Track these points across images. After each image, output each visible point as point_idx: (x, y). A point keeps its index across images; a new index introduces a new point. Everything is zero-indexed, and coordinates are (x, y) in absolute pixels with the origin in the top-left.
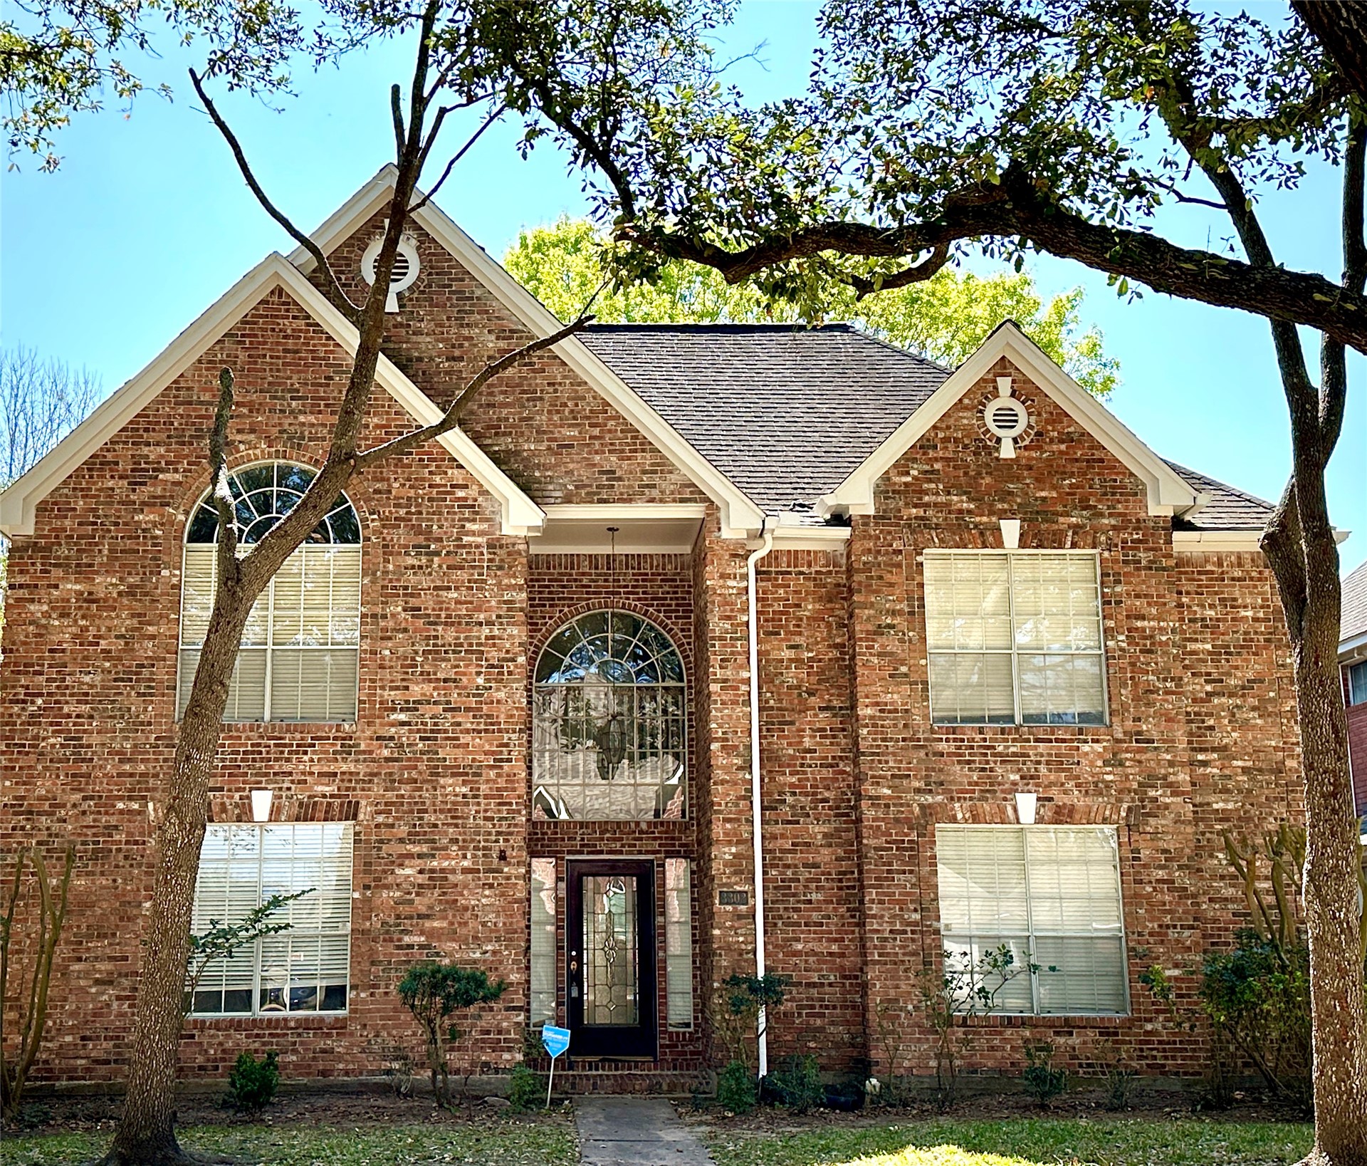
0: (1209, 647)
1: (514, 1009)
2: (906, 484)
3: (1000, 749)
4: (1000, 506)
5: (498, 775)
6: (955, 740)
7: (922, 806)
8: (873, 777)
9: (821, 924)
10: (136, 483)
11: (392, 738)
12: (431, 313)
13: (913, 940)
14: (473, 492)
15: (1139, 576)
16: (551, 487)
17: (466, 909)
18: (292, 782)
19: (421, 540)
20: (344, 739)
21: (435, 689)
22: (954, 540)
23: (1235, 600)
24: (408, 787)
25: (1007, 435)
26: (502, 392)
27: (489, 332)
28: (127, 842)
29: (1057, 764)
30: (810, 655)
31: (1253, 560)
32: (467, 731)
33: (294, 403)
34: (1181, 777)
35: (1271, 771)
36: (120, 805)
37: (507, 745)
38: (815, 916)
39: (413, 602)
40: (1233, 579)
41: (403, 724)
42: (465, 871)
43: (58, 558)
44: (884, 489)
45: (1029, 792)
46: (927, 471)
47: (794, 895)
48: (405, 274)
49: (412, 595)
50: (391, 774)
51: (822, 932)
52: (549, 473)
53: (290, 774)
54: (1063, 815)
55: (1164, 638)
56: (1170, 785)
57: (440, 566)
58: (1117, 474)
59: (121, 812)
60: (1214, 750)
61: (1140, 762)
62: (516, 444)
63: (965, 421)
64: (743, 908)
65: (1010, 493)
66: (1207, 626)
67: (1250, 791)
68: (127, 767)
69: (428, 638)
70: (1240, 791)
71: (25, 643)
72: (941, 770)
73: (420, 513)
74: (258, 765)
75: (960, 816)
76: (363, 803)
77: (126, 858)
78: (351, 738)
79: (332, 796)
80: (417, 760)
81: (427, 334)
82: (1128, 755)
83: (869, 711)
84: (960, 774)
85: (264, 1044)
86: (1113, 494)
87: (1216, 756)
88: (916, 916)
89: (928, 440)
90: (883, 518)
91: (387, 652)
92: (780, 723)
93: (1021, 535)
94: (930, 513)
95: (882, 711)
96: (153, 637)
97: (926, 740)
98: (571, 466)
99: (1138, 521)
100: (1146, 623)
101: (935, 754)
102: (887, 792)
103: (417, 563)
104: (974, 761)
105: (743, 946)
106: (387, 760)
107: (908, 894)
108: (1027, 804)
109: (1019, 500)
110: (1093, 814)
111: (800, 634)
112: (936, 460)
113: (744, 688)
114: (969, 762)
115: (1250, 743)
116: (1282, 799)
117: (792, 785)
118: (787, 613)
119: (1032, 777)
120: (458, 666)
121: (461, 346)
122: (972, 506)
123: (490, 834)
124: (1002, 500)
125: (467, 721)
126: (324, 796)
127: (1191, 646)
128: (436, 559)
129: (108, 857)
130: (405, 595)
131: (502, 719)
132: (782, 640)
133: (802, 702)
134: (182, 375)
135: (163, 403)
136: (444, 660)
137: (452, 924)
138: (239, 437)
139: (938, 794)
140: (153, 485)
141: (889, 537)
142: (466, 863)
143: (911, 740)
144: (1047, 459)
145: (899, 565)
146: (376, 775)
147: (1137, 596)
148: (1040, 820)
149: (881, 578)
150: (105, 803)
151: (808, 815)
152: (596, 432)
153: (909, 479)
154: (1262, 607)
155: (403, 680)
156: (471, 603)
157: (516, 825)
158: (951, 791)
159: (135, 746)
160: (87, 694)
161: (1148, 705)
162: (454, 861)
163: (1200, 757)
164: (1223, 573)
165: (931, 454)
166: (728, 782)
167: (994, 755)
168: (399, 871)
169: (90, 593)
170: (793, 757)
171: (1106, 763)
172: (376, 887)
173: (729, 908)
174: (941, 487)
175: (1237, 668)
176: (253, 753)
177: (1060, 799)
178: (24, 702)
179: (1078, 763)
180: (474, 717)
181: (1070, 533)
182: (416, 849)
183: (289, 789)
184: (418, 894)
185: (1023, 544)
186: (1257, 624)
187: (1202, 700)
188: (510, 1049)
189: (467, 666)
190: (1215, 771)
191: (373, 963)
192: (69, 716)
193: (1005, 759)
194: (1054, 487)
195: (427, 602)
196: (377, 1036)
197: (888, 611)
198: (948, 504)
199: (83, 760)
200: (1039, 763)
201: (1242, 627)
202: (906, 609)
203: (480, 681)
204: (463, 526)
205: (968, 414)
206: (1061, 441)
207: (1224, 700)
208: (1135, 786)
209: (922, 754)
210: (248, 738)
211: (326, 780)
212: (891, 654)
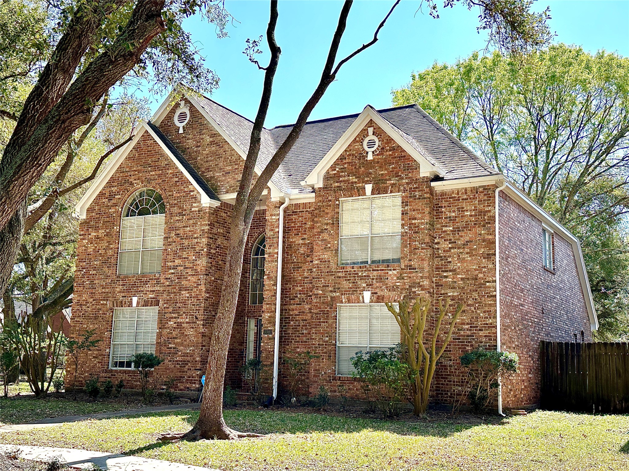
0: (451, 228)
1: (197, 369)
2: (334, 174)
3: (360, 274)
4: (366, 179)
5: (197, 290)
6: (345, 271)
7: (332, 297)
8: (317, 287)
9: (306, 342)
10: (110, 200)
11: (169, 278)
12: (192, 132)
13: (325, 348)
14: (195, 193)
15: (415, 202)
16: (222, 188)
17: (186, 335)
18: (143, 294)
19: (180, 211)
20: (157, 279)
21: (182, 261)
22: (348, 194)
23: (463, 208)
24: (173, 295)
25: (370, 151)
26: (211, 156)
27: (208, 136)
28: (103, 314)
29: (380, 279)
30: (309, 242)
31: (471, 191)
32: (190, 275)
33: (149, 168)
34: (425, 283)
35: (473, 279)
36: (102, 302)
37: (200, 279)
38: (304, 339)
39: (178, 232)
40: (463, 199)
41: (173, 273)
42: (187, 323)
43: (91, 225)
44: (327, 177)
45: (369, 291)
46: (342, 168)
47: (298, 331)
48: (186, 119)
49: (177, 230)
50: (169, 290)
51: (306, 345)
52: (222, 183)
53: (143, 291)
54: (379, 299)
55: (423, 227)
56: (421, 286)
57: (185, 219)
58: (410, 161)
59: (102, 304)
60: (450, 271)
61: (410, 277)
62: (213, 174)
63: (356, 147)
64: (271, 335)
65: (370, 173)
66: (451, 220)
67: (463, 288)
68: (103, 290)
69: (181, 244)
70: (459, 288)
71: (82, 253)
72: (339, 283)
73: (181, 201)
74: (135, 288)
75: (344, 301)
76: (161, 300)
77: (102, 319)
78: (159, 279)
79: (153, 298)
80: (176, 285)
81: (191, 139)
82: (406, 275)
83: (317, 262)
84: (346, 285)
85: (132, 378)
86: (408, 170)
87: (451, 273)
88: (327, 339)
89: (343, 156)
90: (326, 188)
91: (170, 250)
92: (298, 268)
93: (372, 190)
94: (342, 184)
95: (321, 262)
96: (112, 249)
97: (335, 272)
98: (229, 180)
99: (416, 179)
100: (416, 221)
101: (338, 277)
102: (321, 292)
103: (179, 219)
104: (351, 280)
105: (270, 349)
106: (168, 286)
107: (325, 330)
108: (367, 295)
109: (373, 176)
110: (391, 299)
111: (305, 234)
112: (345, 163)
113: (276, 256)
114: (349, 280)
115: (465, 267)
116: (476, 291)
117: (300, 291)
118: (302, 227)
119: (370, 285)
120: (188, 253)
121: (200, 142)
122: (356, 180)
123: (194, 310)
124: (367, 177)
125: (190, 272)
126: (151, 298)
127: (444, 229)
128: (184, 217)
129: (98, 318)
130: (175, 230)
131: (199, 270)
132: (300, 237)
133: (305, 259)
134: (122, 163)
135: (117, 173)
136: (184, 251)
137: (182, 340)
138: (135, 182)
139: (338, 292)
140: (114, 200)
141: (327, 195)
142: (187, 320)
143: (330, 272)
144: (385, 158)
145: (330, 206)
146: (165, 291)
147: (414, 210)
148: (371, 301)
149: (324, 211)
150: (97, 301)
151: (304, 302)
152: (237, 167)
153: (335, 172)
154: (474, 210)
155: (173, 259)
156: (193, 231)
157: (201, 307)
158: (342, 291)
159: (106, 283)
160: (95, 268)
161: (414, 254)
162: (184, 319)
163: (445, 274)
164: (459, 197)
165: (344, 161)
166: (268, 290)
167: (358, 277)
168: (169, 323)
169: (98, 236)
170: (301, 280)
171: (398, 278)
172: (163, 328)
173: (266, 335)
174: (346, 174)
175: (462, 236)
176: (134, 284)
177: (380, 293)
178: (81, 271)
179: (387, 279)
180: (192, 270)
181: (390, 187)
182: (174, 315)
183: (142, 296)
184: (174, 330)
185: (373, 193)
186: (471, 218)
187: (447, 251)
188: (195, 383)
189: (190, 253)
190: (450, 280)
191: (160, 353)
192: (91, 275)
193: (362, 278)
194: (386, 169)
195: (181, 232)
196: (161, 377)
197: (325, 224)
198: (348, 180)
199: (94, 288)
200: (373, 279)
201: (466, 219)
202: (331, 222)
203: (194, 258)
204: (192, 205)
205: (357, 144)
206: (390, 151)
207: (456, 250)
208: (407, 287)
209: (333, 277)
210: (133, 280)
211: (152, 293)
212: (325, 240)
